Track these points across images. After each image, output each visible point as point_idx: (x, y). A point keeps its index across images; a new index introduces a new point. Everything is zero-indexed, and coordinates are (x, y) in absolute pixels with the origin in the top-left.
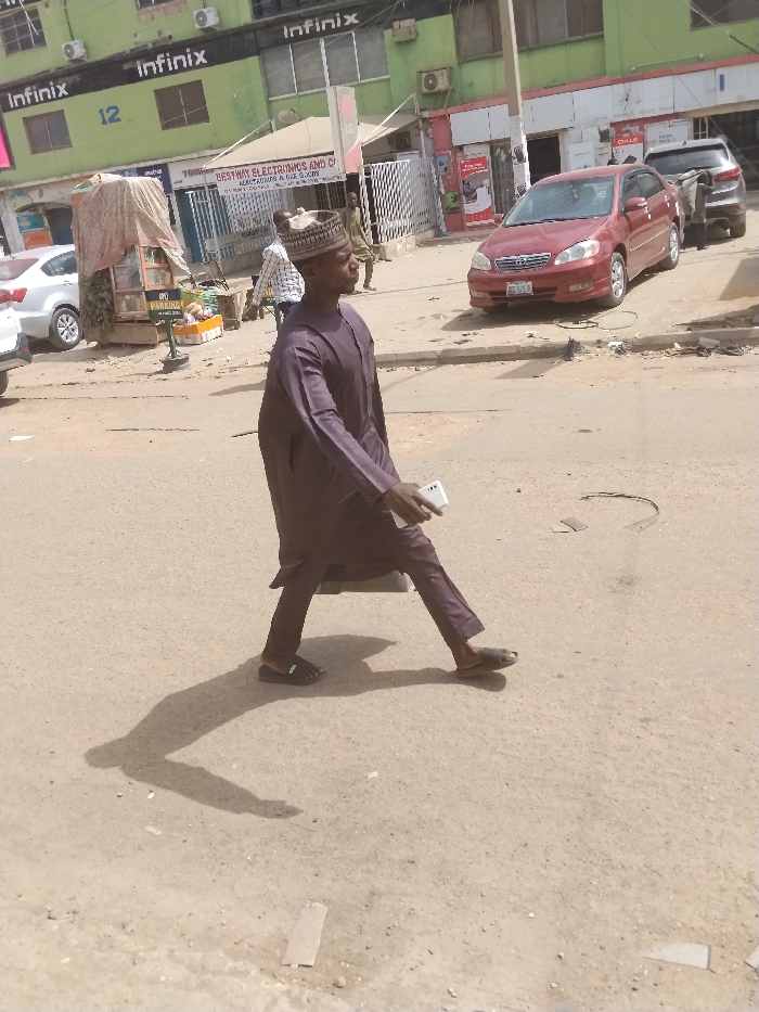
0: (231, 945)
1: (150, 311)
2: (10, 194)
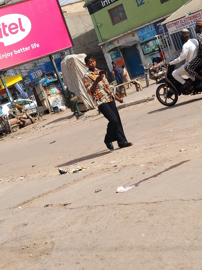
2: (107, 45)
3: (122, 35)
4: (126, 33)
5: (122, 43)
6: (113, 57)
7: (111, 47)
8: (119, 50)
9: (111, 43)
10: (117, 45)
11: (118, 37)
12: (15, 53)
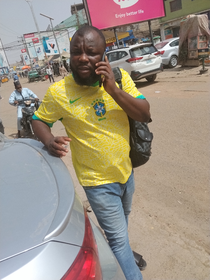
0: (198, 241)
1: (199, 56)
2: (164, 24)
3: (176, 19)
4: (179, 18)
5: (174, 24)
6: (166, 33)
7: (166, 26)
8: (171, 29)
9: (167, 24)
10: (170, 25)
11: (173, 20)
12: (127, 15)
